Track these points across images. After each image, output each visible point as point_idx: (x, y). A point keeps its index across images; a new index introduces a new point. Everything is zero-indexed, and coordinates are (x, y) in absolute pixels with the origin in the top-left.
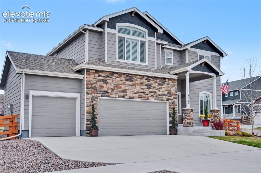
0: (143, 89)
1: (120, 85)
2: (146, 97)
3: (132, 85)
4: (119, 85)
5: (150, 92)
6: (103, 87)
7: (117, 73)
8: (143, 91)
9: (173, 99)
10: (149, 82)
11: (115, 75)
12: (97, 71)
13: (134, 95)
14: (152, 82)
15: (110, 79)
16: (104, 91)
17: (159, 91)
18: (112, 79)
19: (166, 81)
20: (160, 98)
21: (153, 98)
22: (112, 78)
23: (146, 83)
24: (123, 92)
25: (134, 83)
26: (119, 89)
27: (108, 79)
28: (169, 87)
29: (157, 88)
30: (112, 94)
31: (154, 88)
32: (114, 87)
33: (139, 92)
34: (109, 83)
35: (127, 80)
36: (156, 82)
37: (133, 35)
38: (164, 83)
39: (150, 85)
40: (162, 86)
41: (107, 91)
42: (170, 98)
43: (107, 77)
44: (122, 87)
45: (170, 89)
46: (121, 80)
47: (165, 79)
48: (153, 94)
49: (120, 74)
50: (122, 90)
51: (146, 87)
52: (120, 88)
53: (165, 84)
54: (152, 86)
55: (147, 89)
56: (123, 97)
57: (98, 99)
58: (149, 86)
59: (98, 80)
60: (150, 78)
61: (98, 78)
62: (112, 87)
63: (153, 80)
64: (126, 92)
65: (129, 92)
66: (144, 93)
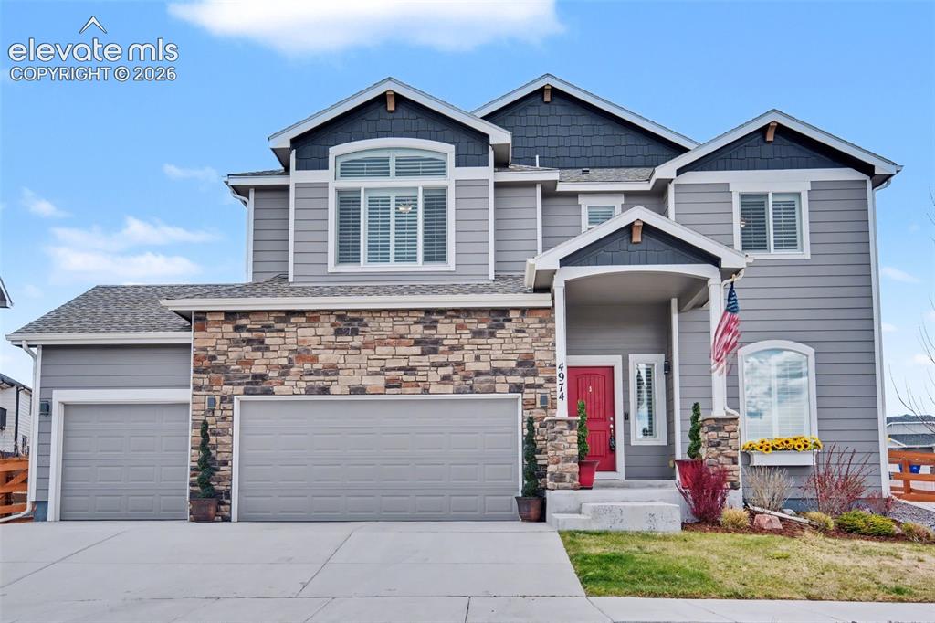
0: (406, 357)
1: (314, 352)
2: (419, 386)
3: (359, 349)
4: (308, 351)
5: (433, 365)
6: (249, 363)
7: (301, 313)
8: (404, 363)
9: (545, 386)
10: (433, 332)
11: (293, 320)
12: (230, 315)
13: (367, 381)
14: (445, 329)
15: (275, 334)
16: (255, 376)
17: (477, 358)
18: (282, 334)
19: (510, 320)
20: (482, 382)
21: (450, 388)
22: (282, 330)
23: (419, 337)
24: (326, 374)
25: (369, 338)
26: (308, 366)
27: (268, 334)
28: (525, 340)
29: (466, 347)
30: (282, 384)
31: (452, 348)
32: (290, 361)
33: (387, 370)
34: (272, 348)
35: (338, 332)
36: (461, 327)
37: (399, 174)
38: (503, 327)
39: (438, 342)
40: (490, 341)
41: (265, 375)
42: (529, 380)
43: (268, 328)
44: (321, 358)
45: (527, 346)
46: (316, 335)
47: (502, 312)
48: (449, 370)
49: (312, 316)
50: (320, 367)
51: (417, 350)
52: (314, 359)
53: (503, 331)
54: (445, 342)
55: (422, 355)
56: (325, 391)
57: (231, 401)
58: (430, 346)
59: (237, 343)
60: (434, 317)
61: (237, 335)
62: (284, 362)
63: (448, 321)
64: (337, 374)
65: (346, 372)
66: (410, 370)
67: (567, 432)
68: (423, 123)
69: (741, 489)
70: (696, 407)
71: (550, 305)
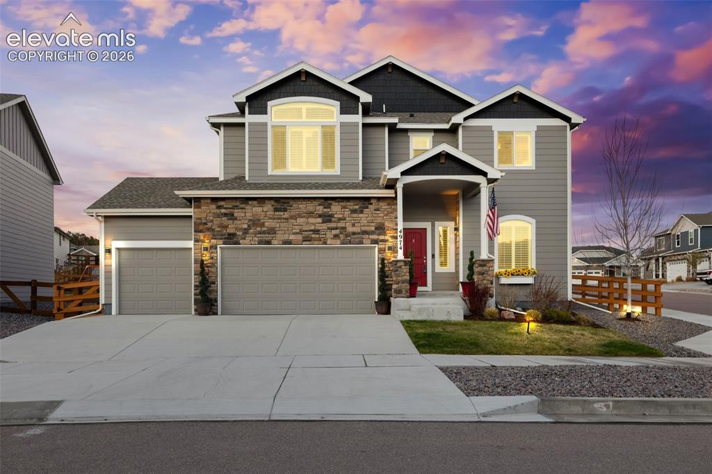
0: (314, 224)
1: (262, 221)
2: (320, 240)
3: (287, 219)
4: (259, 220)
5: (329, 228)
6: (226, 227)
7: (255, 199)
8: (313, 228)
9: (391, 241)
10: (329, 210)
11: (250, 202)
12: (214, 200)
13: (292, 237)
14: (336, 208)
15: (240, 210)
16: (229, 234)
17: (353, 225)
18: (244, 211)
19: (371, 204)
20: (356, 238)
21: (339, 241)
22: (244, 209)
23: (320, 213)
24: (269, 233)
25: (293, 213)
26: (259, 229)
27: (236, 211)
28: (380, 215)
29: (348, 219)
30: (245, 239)
31: (340, 219)
32: (249, 226)
33: (304, 231)
34: (238, 218)
35: (276, 210)
36: (344, 207)
37: (308, 118)
38: (367, 208)
39: (332, 216)
40: (360, 215)
41: (235, 234)
42: (382, 237)
43: (235, 207)
44: (266, 224)
45: (381, 219)
46: (263, 211)
47: (368, 199)
48: (337, 232)
49: (261, 200)
50: (265, 229)
51: (320, 220)
52: (263, 225)
53: (368, 210)
54: (336, 216)
55: (323, 223)
56: (269, 243)
57: (216, 248)
58: (327, 218)
59: (219, 216)
60: (329, 202)
61: (218, 211)
62: (246, 226)
63: (337, 204)
64: (275, 233)
65: (280, 232)
66: (316, 231)
67: (403, 267)
68: (322, 88)
69: (494, 298)
70: (472, 253)
71: (394, 196)
